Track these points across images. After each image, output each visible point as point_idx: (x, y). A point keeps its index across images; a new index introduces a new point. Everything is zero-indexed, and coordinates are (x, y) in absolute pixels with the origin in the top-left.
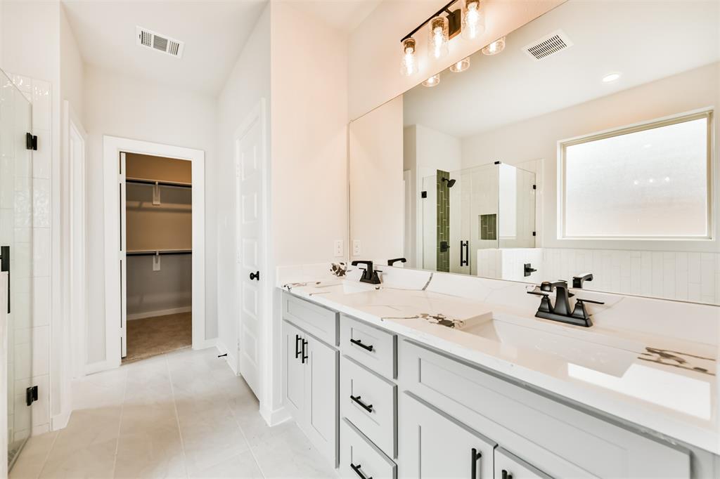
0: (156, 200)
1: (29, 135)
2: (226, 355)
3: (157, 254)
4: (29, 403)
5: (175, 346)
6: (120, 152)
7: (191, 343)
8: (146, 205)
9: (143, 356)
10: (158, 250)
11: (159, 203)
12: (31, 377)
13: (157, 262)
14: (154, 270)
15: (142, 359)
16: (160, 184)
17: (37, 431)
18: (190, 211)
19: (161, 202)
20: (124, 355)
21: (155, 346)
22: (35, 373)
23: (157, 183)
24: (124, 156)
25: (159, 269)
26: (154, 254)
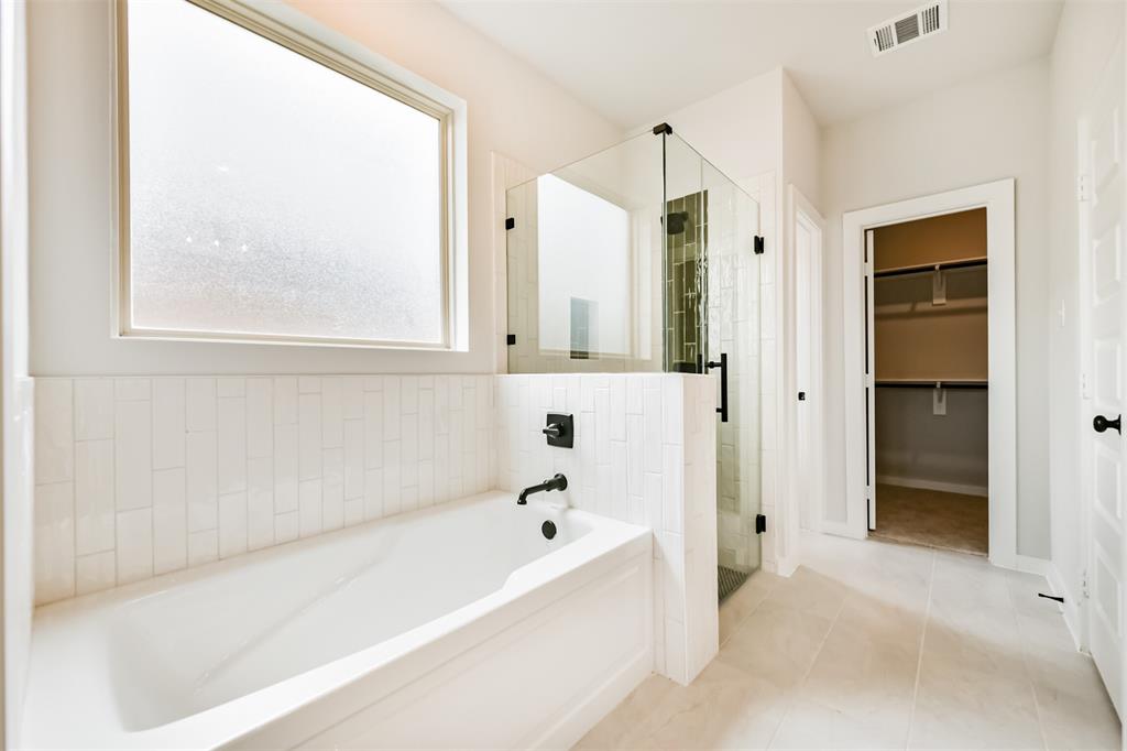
0: (939, 297)
1: (756, 238)
2: (1061, 600)
3: (938, 386)
4: (758, 531)
5: (957, 544)
6: (866, 231)
7: (987, 551)
8: (922, 307)
9: (900, 538)
10: (939, 380)
11: (944, 301)
12: (760, 505)
13: (940, 400)
14: (936, 412)
15: (897, 542)
16: (942, 267)
17: (765, 565)
18: (984, 310)
19: (947, 298)
20: (873, 527)
21: (921, 532)
22: (764, 502)
23: (937, 267)
24: (871, 235)
25: (943, 412)
26: (932, 386)
